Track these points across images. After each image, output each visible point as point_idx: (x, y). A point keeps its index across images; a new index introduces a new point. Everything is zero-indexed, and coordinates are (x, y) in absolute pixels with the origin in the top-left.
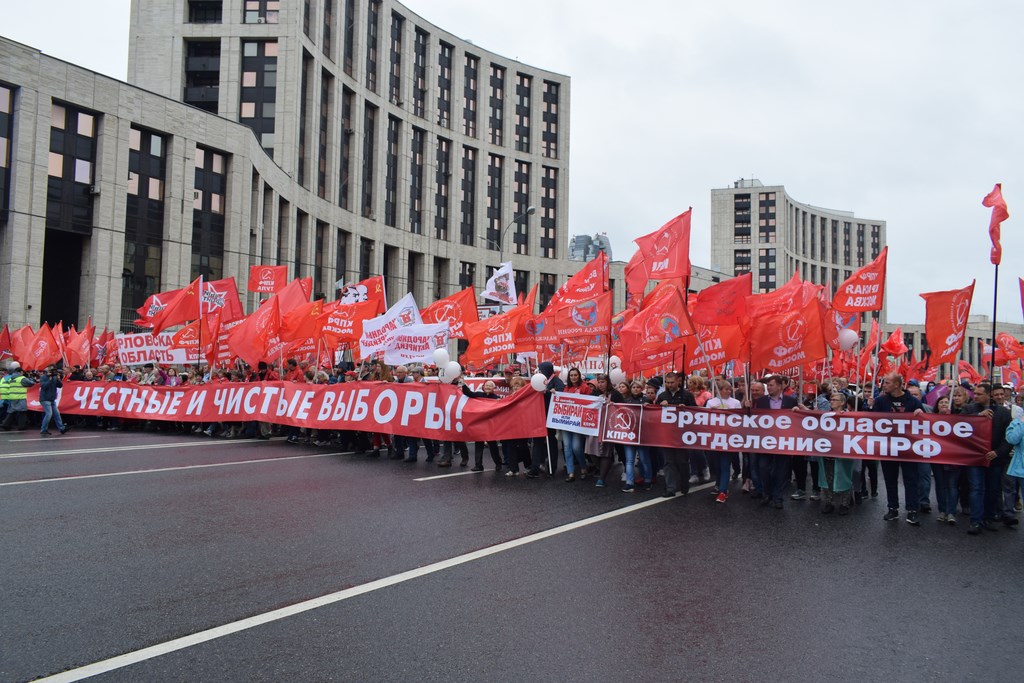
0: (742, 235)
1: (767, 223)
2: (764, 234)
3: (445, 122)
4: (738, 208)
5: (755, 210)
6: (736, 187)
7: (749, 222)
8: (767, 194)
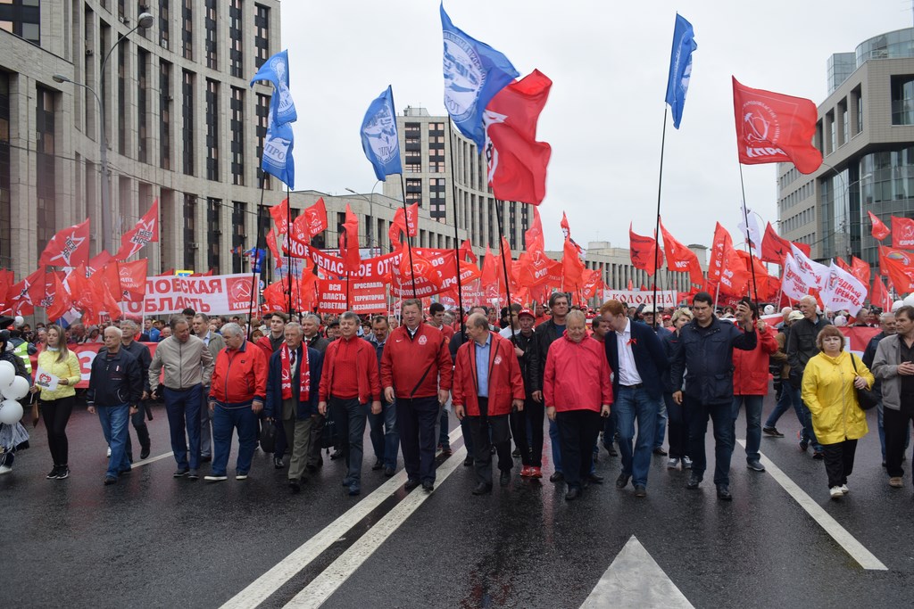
0: (412, 164)
1: (437, 153)
2: (434, 164)
3: (165, 44)
4: (409, 136)
5: (425, 140)
6: (406, 115)
7: (419, 150)
8: (436, 124)
